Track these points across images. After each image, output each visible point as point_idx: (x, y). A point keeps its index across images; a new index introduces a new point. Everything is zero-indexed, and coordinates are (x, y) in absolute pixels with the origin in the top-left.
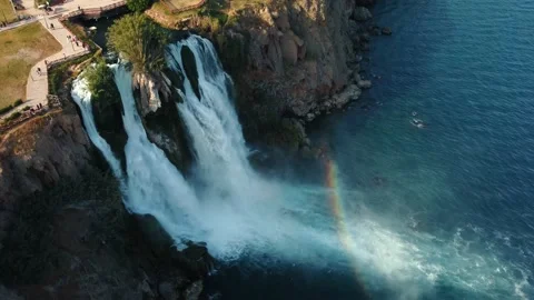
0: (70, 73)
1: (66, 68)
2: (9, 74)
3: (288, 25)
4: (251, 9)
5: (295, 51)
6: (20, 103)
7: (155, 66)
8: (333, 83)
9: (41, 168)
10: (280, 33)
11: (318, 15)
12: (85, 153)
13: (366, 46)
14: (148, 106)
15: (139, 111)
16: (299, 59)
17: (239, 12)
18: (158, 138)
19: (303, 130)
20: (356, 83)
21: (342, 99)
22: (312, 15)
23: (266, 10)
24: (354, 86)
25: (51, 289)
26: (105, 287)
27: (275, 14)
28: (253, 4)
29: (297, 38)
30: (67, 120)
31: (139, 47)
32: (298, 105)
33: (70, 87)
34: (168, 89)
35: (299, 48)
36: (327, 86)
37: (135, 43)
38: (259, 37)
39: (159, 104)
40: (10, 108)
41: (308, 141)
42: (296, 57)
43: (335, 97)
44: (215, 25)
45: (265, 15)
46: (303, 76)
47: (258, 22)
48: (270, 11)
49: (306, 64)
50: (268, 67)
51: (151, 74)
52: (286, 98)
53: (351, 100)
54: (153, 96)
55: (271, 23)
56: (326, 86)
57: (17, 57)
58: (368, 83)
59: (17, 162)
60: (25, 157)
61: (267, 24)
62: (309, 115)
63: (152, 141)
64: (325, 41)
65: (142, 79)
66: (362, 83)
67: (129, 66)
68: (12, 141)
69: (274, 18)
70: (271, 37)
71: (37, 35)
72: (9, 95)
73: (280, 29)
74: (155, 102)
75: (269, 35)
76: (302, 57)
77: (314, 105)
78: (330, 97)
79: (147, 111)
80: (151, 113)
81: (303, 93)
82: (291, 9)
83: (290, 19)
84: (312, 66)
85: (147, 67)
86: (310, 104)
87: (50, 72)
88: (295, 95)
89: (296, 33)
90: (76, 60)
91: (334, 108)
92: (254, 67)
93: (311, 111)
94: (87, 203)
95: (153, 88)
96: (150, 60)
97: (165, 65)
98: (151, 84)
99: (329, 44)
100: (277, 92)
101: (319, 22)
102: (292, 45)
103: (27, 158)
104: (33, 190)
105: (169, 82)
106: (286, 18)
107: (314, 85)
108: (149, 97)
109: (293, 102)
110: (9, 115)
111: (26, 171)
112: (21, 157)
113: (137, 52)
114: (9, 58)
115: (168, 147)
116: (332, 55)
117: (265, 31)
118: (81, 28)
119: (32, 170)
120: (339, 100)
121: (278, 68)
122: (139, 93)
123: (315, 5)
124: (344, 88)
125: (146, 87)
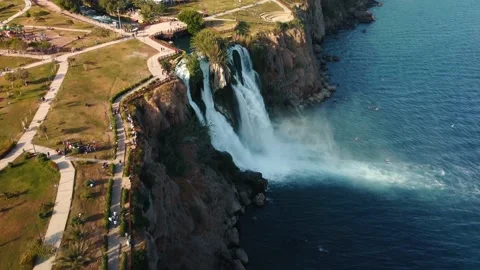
0: (172, 64)
1: (168, 61)
2: (135, 64)
3: (285, 44)
4: (262, 33)
5: (291, 61)
6: (152, 77)
7: (223, 59)
8: (314, 85)
10: (282, 49)
11: (302, 40)
12: (187, 110)
13: (326, 67)
14: (218, 85)
15: (211, 88)
16: (294, 67)
17: (258, 34)
18: (221, 108)
20: (326, 88)
21: (320, 96)
23: (272, 34)
24: (325, 90)
25: (189, 181)
26: (216, 184)
27: (278, 37)
28: (264, 31)
29: (292, 53)
30: (182, 86)
32: (293, 99)
34: (229, 75)
35: (294, 59)
38: (271, 50)
40: (148, 79)
42: (292, 66)
43: (316, 95)
45: (273, 37)
46: (297, 78)
47: (269, 41)
48: (274, 35)
49: (298, 70)
50: (276, 71)
51: (221, 65)
52: (286, 93)
53: (326, 97)
54: (222, 78)
55: (276, 42)
56: (310, 86)
57: (133, 56)
58: (334, 87)
59: (163, 106)
61: (274, 43)
63: (217, 110)
64: (307, 56)
65: (216, 67)
66: (329, 87)
68: (158, 94)
69: (278, 39)
70: (277, 50)
71: (139, 45)
72: (141, 74)
73: (281, 46)
74: (223, 83)
76: (295, 65)
78: (312, 95)
79: (217, 88)
80: (220, 89)
81: (297, 90)
82: (285, 35)
84: (302, 71)
85: (220, 60)
86: (301, 98)
87: (160, 61)
88: (291, 91)
89: (290, 50)
90: (173, 57)
91: (315, 102)
92: (269, 69)
93: (301, 104)
94: (194, 138)
95: (222, 73)
96: (222, 54)
98: (221, 70)
99: (309, 59)
100: (281, 89)
101: (302, 44)
102: (289, 57)
103: (167, 104)
104: (167, 127)
105: (230, 70)
106: (283, 41)
107: (303, 84)
108: (219, 78)
109: (291, 96)
110: (150, 82)
111: (166, 113)
112: (164, 103)
114: (130, 56)
115: (227, 114)
116: (312, 66)
117: (274, 47)
118: (164, 42)
119: (168, 113)
120: (318, 97)
121: (282, 72)
122: (213, 76)
123: (299, 33)
124: (319, 90)
125: (218, 72)
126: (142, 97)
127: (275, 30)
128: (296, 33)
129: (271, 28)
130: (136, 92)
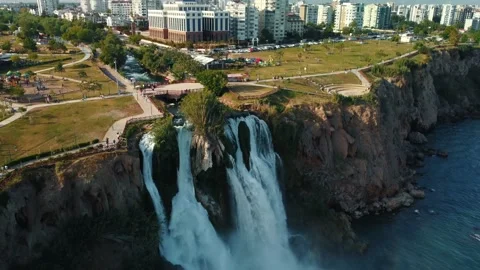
0: (144, 130)
1: (141, 125)
2: (97, 124)
3: (341, 124)
4: (308, 106)
5: (346, 147)
6: (96, 141)
7: (212, 131)
8: (384, 186)
9: (96, 194)
10: (332, 129)
11: (370, 120)
12: (137, 195)
13: (421, 163)
14: (200, 165)
15: (193, 169)
16: (349, 156)
17: (297, 106)
18: (205, 198)
19: (349, 224)
20: (408, 192)
21: (393, 203)
22: (365, 119)
23: (321, 108)
24: (406, 195)
27: (329, 112)
28: (309, 103)
29: (348, 136)
30: (129, 160)
31: (203, 112)
32: (345, 200)
33: (140, 138)
34: (221, 153)
35: (350, 146)
36: (377, 187)
37: (200, 108)
38: (312, 129)
39: (211, 165)
40: (88, 144)
41: (353, 234)
42: (346, 153)
43: (385, 199)
44: (272, 110)
45: (320, 112)
46: (351, 171)
47: (313, 117)
48: (324, 109)
49: (357, 161)
50: (319, 158)
51: (208, 137)
52: (333, 191)
53: (402, 206)
54: (207, 156)
55: (325, 119)
57: (107, 114)
58: (422, 193)
59: (78, 184)
60: (85, 180)
61: (320, 120)
62: (357, 213)
63: (198, 199)
64: (376, 145)
65: (200, 140)
66: (415, 192)
67: (191, 129)
69: (328, 116)
70: (323, 131)
71: (128, 104)
72: (91, 136)
73: (333, 126)
74: (207, 162)
75: (322, 129)
76: (352, 154)
77: (362, 204)
78: (380, 200)
79: (199, 170)
80: (203, 171)
81: (351, 188)
82: (345, 113)
83: (344, 121)
84: (363, 164)
85: (206, 130)
86: (358, 201)
87: (127, 125)
88: (343, 189)
89: (347, 132)
90: (150, 122)
91: (384, 211)
92: (304, 154)
93: (359, 209)
95: (208, 149)
96: (210, 124)
97: (222, 131)
98: (207, 145)
99: (381, 148)
100: (326, 184)
101: (371, 126)
102: (343, 142)
104: (84, 214)
105: (223, 148)
106: (339, 119)
107: (363, 182)
108: (203, 156)
109: (341, 196)
111: (82, 194)
112: (82, 180)
113: (199, 116)
114: (102, 114)
115: (212, 209)
116: (384, 158)
117: (318, 124)
118: (163, 103)
119: (87, 194)
120: (390, 204)
121: (328, 160)
122: (194, 152)
123: (368, 111)
124: (395, 194)
125: (202, 147)
126: (54, 166)
127: (329, 104)
128: (362, 110)
129: (323, 101)
130: (51, 159)
